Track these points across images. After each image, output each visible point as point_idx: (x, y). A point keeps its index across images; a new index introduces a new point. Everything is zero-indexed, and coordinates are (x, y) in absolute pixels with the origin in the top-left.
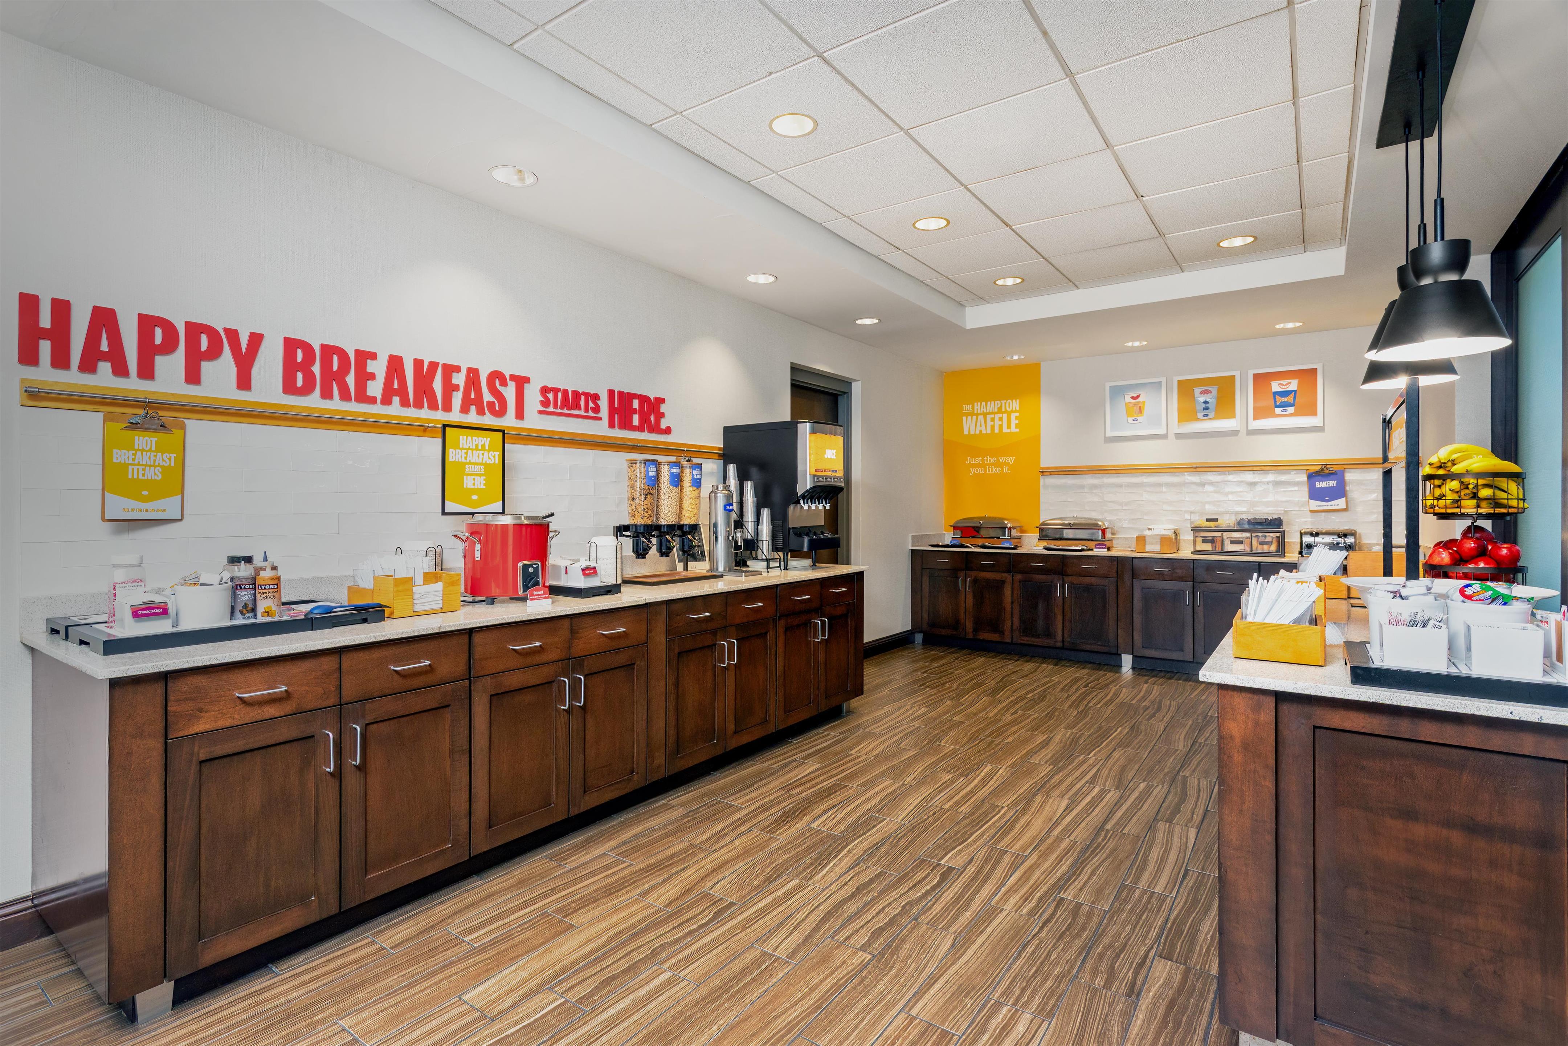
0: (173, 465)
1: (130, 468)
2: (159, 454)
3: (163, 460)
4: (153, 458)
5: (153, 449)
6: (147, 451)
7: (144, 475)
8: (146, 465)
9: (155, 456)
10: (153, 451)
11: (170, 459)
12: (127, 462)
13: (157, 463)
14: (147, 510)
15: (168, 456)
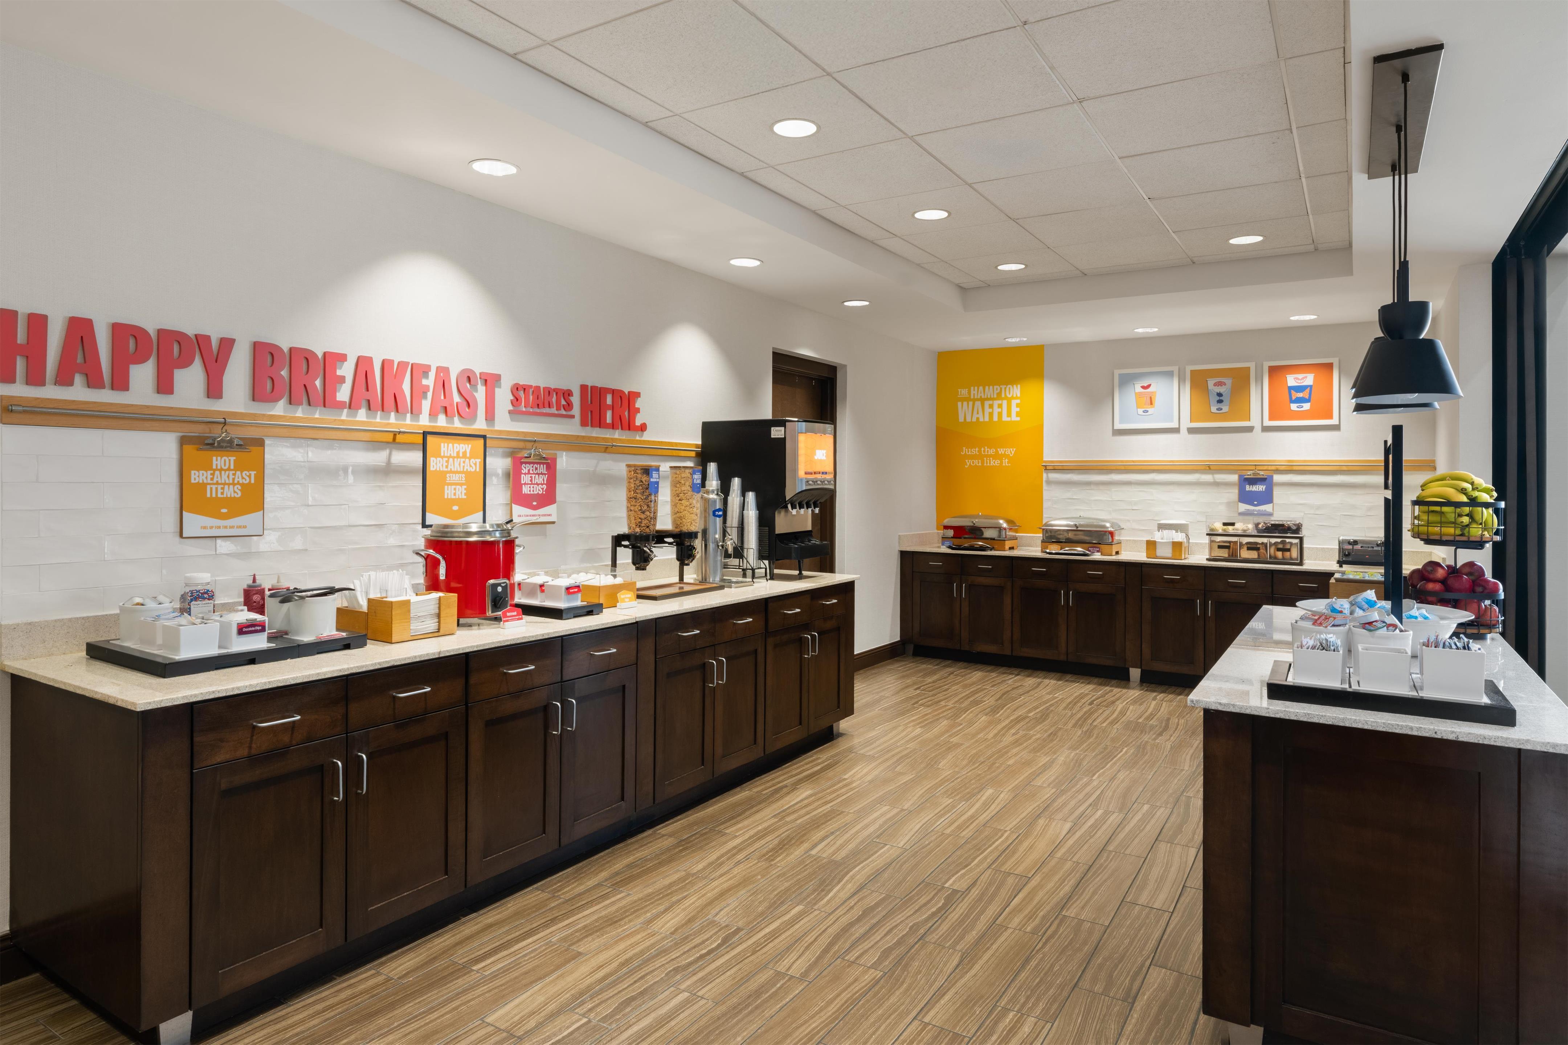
0: (253, 481)
1: (208, 487)
2: (238, 473)
3: (243, 478)
4: (231, 477)
5: (232, 467)
6: (225, 470)
7: (222, 493)
8: (225, 484)
9: (234, 474)
10: (232, 470)
11: (250, 476)
12: (205, 481)
13: (236, 482)
14: (226, 527)
15: (248, 474)
